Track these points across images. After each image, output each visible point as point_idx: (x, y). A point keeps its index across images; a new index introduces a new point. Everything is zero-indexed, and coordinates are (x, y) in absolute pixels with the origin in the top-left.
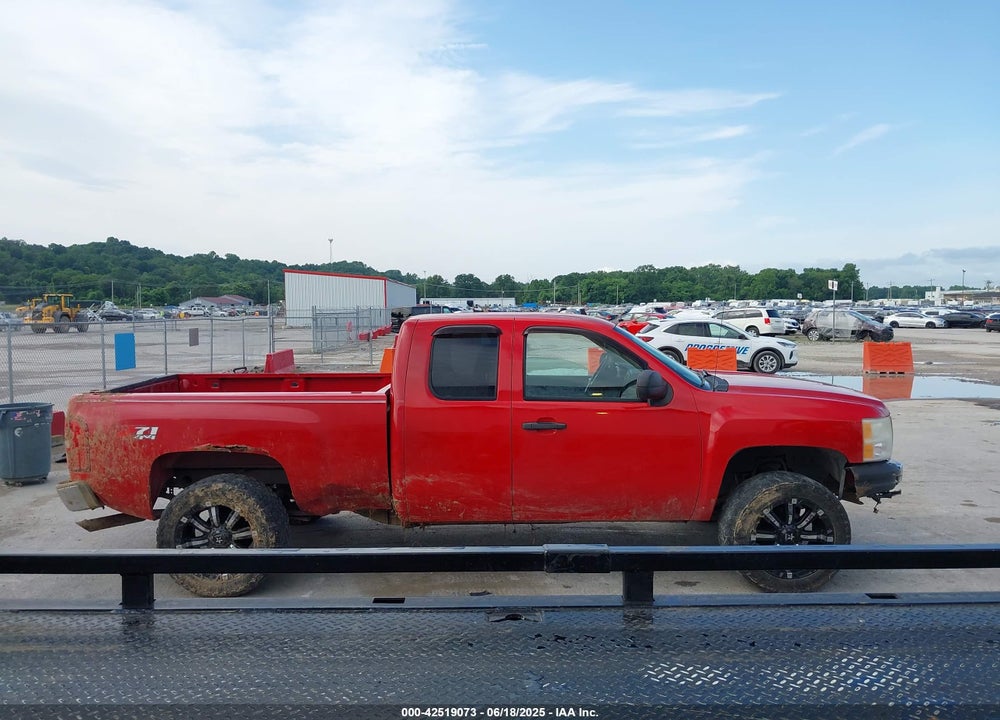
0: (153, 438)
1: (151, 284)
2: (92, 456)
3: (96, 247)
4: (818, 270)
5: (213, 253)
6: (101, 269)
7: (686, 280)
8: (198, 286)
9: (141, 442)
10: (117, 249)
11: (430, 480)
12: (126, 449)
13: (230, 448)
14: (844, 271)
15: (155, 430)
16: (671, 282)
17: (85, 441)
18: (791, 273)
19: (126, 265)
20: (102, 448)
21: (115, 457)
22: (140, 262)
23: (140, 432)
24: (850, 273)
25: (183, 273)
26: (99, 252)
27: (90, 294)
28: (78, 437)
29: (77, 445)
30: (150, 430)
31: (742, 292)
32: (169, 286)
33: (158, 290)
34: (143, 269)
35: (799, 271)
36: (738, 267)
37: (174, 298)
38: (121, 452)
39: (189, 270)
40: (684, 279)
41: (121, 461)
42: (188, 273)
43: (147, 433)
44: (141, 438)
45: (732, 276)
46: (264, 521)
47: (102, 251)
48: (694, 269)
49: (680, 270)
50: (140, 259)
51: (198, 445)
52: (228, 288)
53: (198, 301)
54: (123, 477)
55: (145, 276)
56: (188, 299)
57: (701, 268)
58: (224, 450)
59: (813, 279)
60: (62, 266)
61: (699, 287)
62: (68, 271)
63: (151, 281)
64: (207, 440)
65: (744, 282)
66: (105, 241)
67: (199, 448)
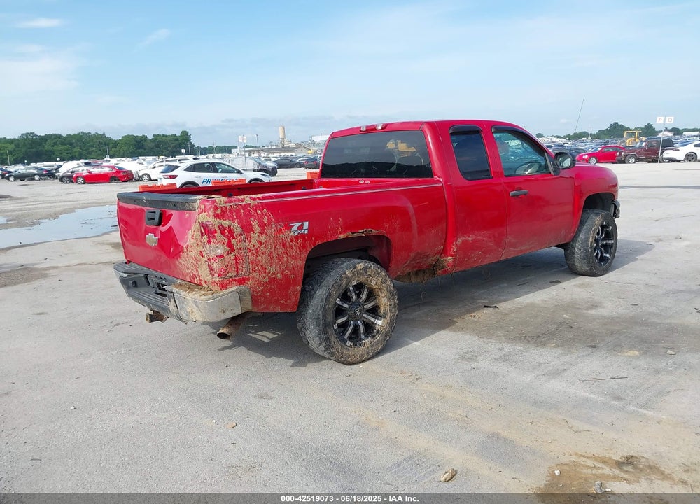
0: (306, 232)
2: (252, 258)
4: (163, 135)
7: (65, 144)
9: (297, 237)
11: (470, 239)
12: (284, 245)
13: (363, 232)
14: (181, 136)
15: (306, 225)
16: (53, 146)
17: (242, 245)
18: (144, 138)
20: (262, 248)
21: (275, 255)
23: (295, 228)
24: (185, 137)
28: (233, 242)
29: (233, 250)
30: (302, 225)
31: (111, 153)
35: (150, 137)
36: (104, 134)
38: (280, 250)
40: (62, 144)
41: (280, 258)
43: (300, 228)
44: (296, 233)
45: (101, 141)
46: (392, 288)
48: (69, 136)
49: (59, 136)
51: (340, 233)
54: (282, 274)
57: (74, 135)
58: (359, 235)
59: (160, 142)
61: (77, 150)
64: (346, 229)
65: (111, 146)
67: (342, 236)
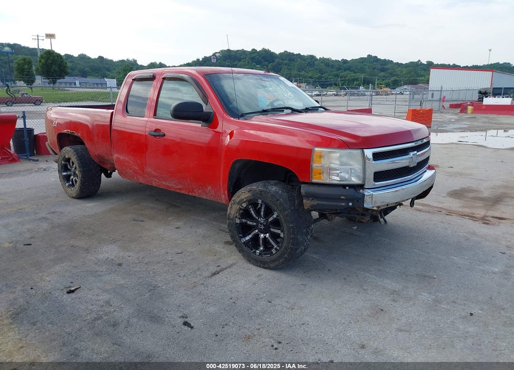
1: (384, 78)
3: (362, 60)
5: (419, 61)
6: (362, 71)
8: (407, 78)
10: (372, 60)
19: (374, 69)
22: (381, 67)
25: (402, 72)
26: (363, 62)
27: (355, 83)
32: (393, 79)
33: (387, 81)
34: (382, 70)
37: (394, 85)
39: (405, 71)
42: (404, 72)
47: (364, 61)
50: (381, 65)
52: (423, 80)
53: (405, 87)
55: (382, 74)
56: (401, 86)
60: (345, 70)
62: (347, 72)
63: (384, 77)
66: (366, 57)
